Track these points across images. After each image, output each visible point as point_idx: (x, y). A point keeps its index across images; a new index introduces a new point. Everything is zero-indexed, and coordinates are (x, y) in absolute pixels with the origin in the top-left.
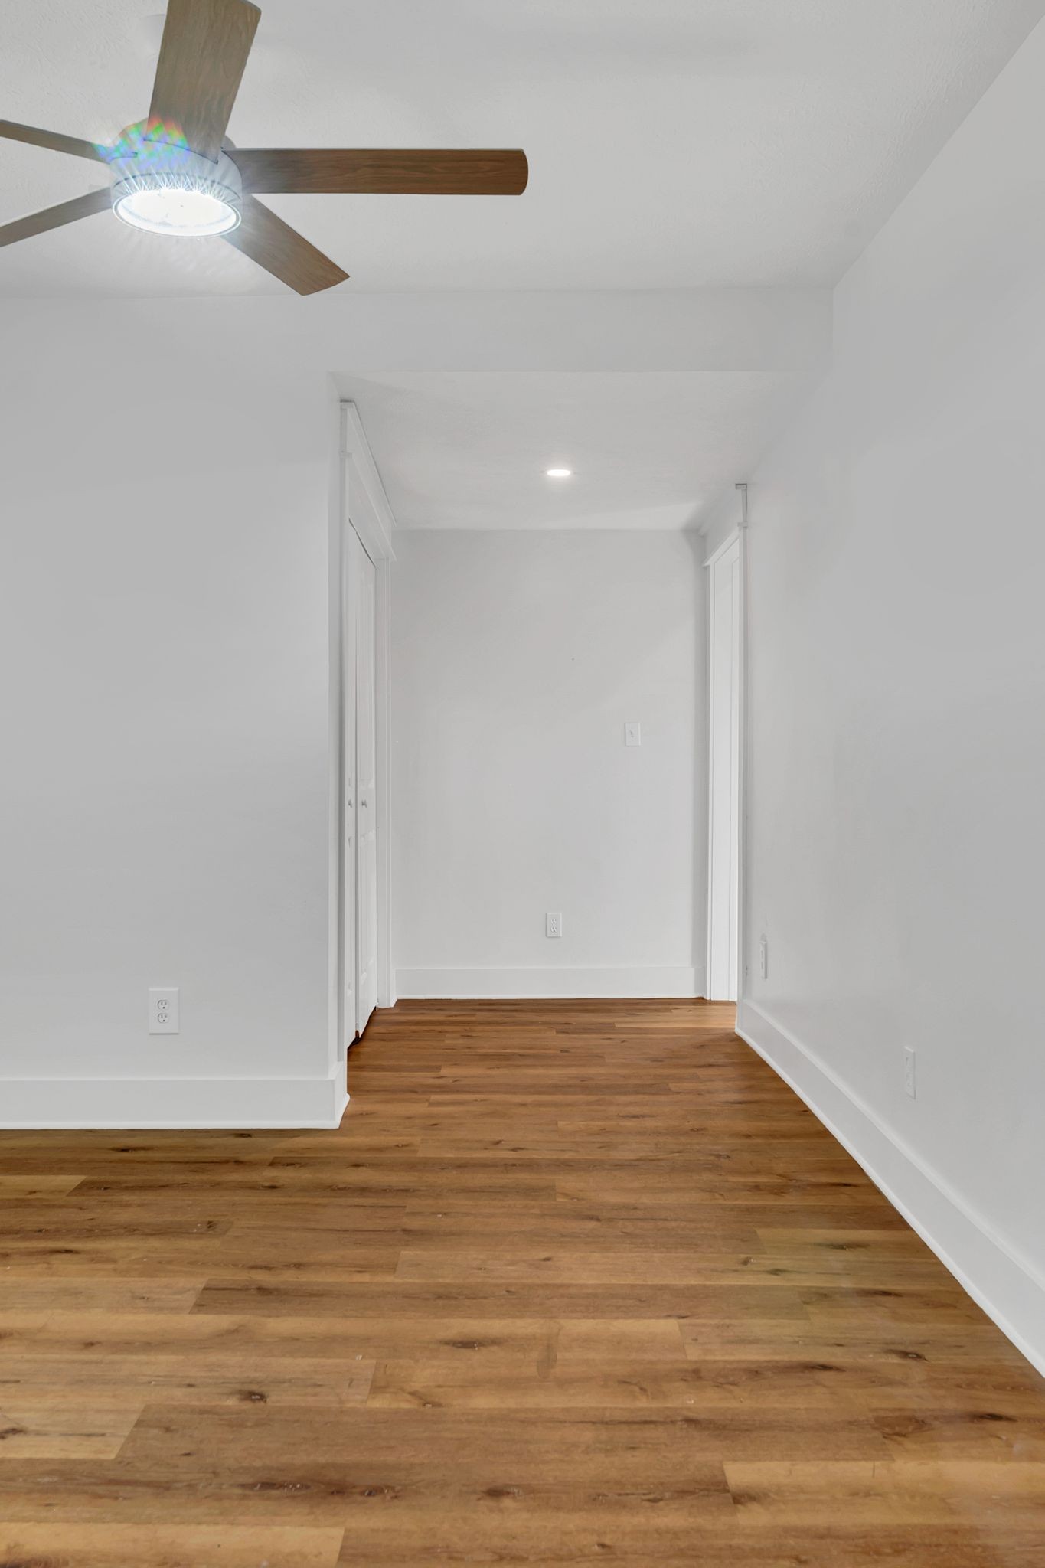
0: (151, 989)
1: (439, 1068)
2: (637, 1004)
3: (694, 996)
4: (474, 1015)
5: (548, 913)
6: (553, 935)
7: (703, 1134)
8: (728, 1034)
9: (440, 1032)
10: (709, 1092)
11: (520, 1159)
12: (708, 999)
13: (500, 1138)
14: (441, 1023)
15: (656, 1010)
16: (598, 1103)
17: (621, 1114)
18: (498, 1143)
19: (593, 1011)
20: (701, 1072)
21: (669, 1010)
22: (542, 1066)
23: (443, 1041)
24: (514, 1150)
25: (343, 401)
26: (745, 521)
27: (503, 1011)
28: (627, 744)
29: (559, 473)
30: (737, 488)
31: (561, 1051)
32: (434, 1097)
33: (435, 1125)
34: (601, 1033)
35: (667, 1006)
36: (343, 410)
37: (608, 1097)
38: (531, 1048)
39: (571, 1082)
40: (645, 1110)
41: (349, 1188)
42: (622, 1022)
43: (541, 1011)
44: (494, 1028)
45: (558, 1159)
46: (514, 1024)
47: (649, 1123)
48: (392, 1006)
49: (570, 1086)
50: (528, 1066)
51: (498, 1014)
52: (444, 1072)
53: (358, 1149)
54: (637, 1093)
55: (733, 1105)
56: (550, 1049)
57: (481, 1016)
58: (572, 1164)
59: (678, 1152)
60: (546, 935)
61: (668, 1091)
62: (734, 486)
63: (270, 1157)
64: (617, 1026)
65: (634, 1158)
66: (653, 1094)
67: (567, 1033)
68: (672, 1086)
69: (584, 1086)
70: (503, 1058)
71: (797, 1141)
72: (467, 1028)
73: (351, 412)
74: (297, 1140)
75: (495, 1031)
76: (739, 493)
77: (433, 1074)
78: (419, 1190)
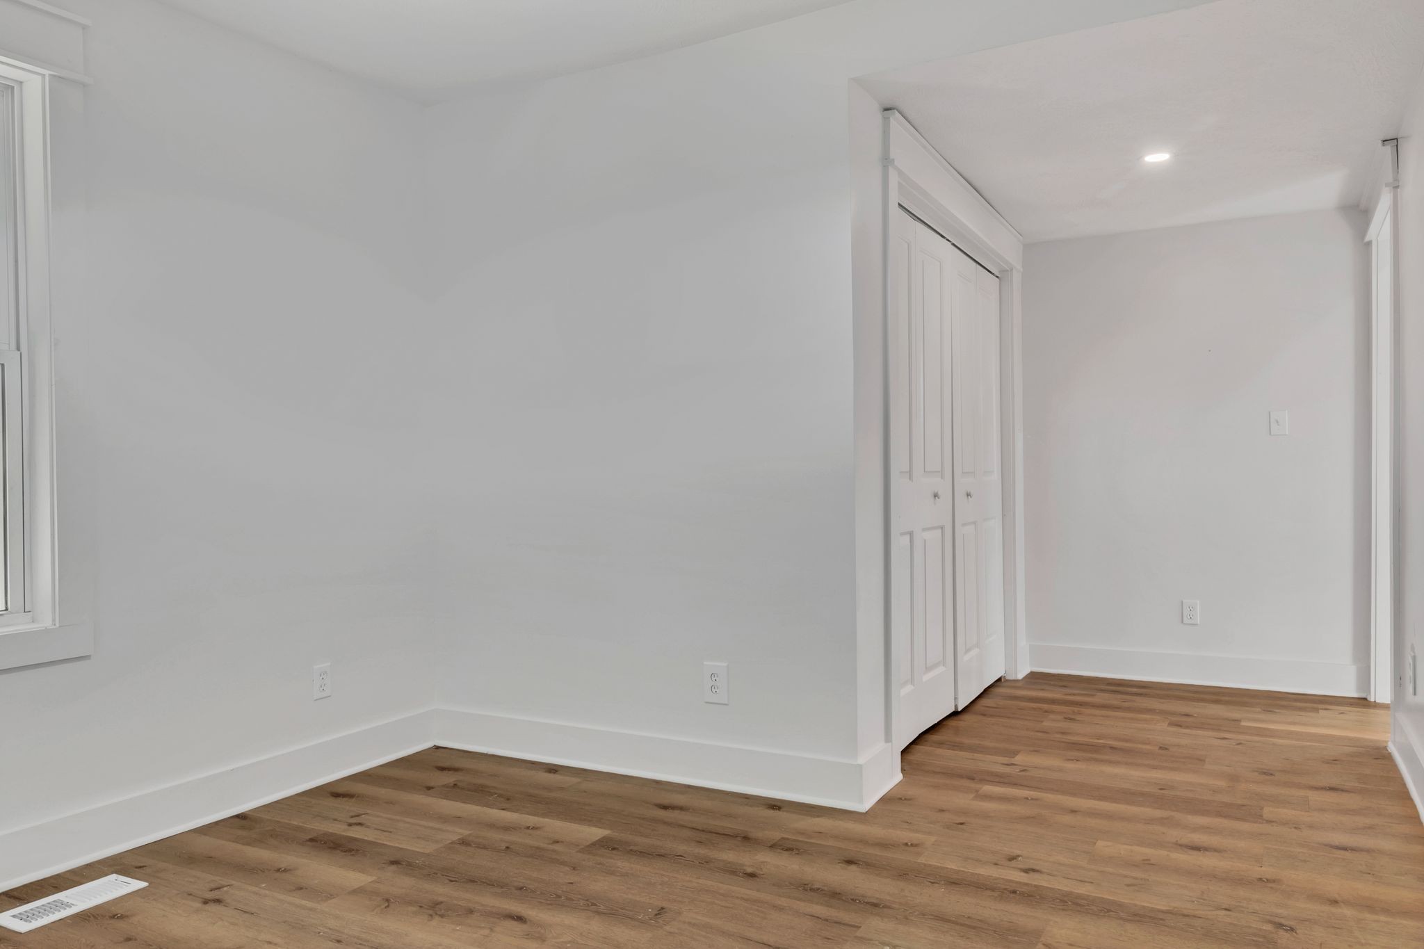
0: (705, 663)
1: (1015, 753)
2: (1281, 699)
3: (1355, 695)
4: (1092, 696)
5: (1184, 601)
6: (1190, 622)
7: (1271, 888)
8: (1378, 748)
9: (1046, 712)
10: (1311, 827)
11: (1026, 884)
12: (1372, 700)
13: (1018, 852)
14: (1053, 701)
15: (1300, 709)
16: (1162, 821)
17: (1179, 842)
18: (1012, 858)
19: (1227, 703)
20: (1314, 796)
21: (1317, 710)
22: (1126, 764)
23: (1042, 722)
24: (1026, 871)
25: (886, 109)
26: (1396, 179)
27: (1127, 693)
28: (1272, 434)
29: (1157, 158)
30: (1384, 145)
31: (1161, 747)
32: (988, 788)
33: (961, 824)
34: (1219, 730)
35: (1315, 706)
36: (886, 120)
37: (1177, 815)
38: (1127, 741)
39: (1146, 789)
40: (1214, 841)
41: (822, 890)
42: (1252, 719)
43: (1168, 697)
44: (1104, 712)
45: (1069, 894)
46: (1129, 709)
47: (1207, 861)
48: (1020, 676)
49: (1142, 794)
50: (1110, 762)
51: (1119, 696)
52: (1018, 759)
53: (864, 841)
54: (1219, 814)
55: (1335, 851)
56: (1149, 744)
57: (1100, 698)
58: (1084, 902)
59: (1226, 909)
60: (1182, 622)
61: (1258, 817)
62: (1380, 143)
63: (776, 835)
64: (1243, 723)
65: (1164, 908)
66: (1237, 819)
67: (1180, 726)
68: (1268, 812)
69: (1161, 798)
70: (1091, 750)
71: (1405, 922)
72: (1076, 709)
73: (895, 120)
74: (817, 820)
75: (1103, 716)
76: (1388, 149)
77: (1006, 760)
78: (889, 907)
